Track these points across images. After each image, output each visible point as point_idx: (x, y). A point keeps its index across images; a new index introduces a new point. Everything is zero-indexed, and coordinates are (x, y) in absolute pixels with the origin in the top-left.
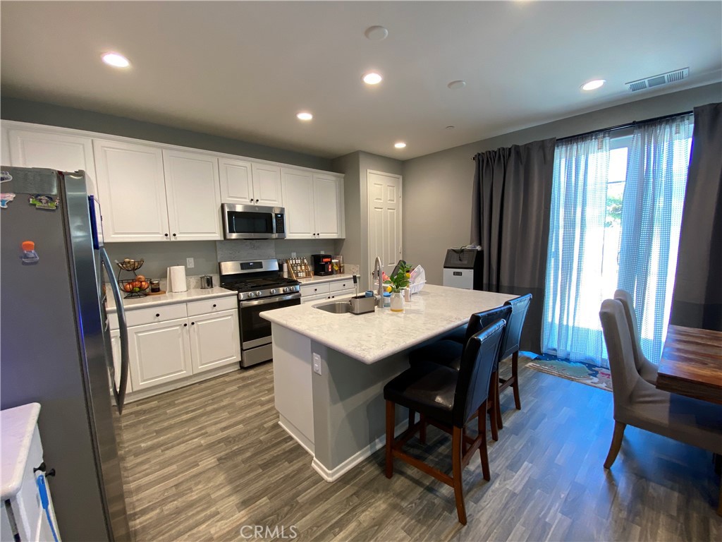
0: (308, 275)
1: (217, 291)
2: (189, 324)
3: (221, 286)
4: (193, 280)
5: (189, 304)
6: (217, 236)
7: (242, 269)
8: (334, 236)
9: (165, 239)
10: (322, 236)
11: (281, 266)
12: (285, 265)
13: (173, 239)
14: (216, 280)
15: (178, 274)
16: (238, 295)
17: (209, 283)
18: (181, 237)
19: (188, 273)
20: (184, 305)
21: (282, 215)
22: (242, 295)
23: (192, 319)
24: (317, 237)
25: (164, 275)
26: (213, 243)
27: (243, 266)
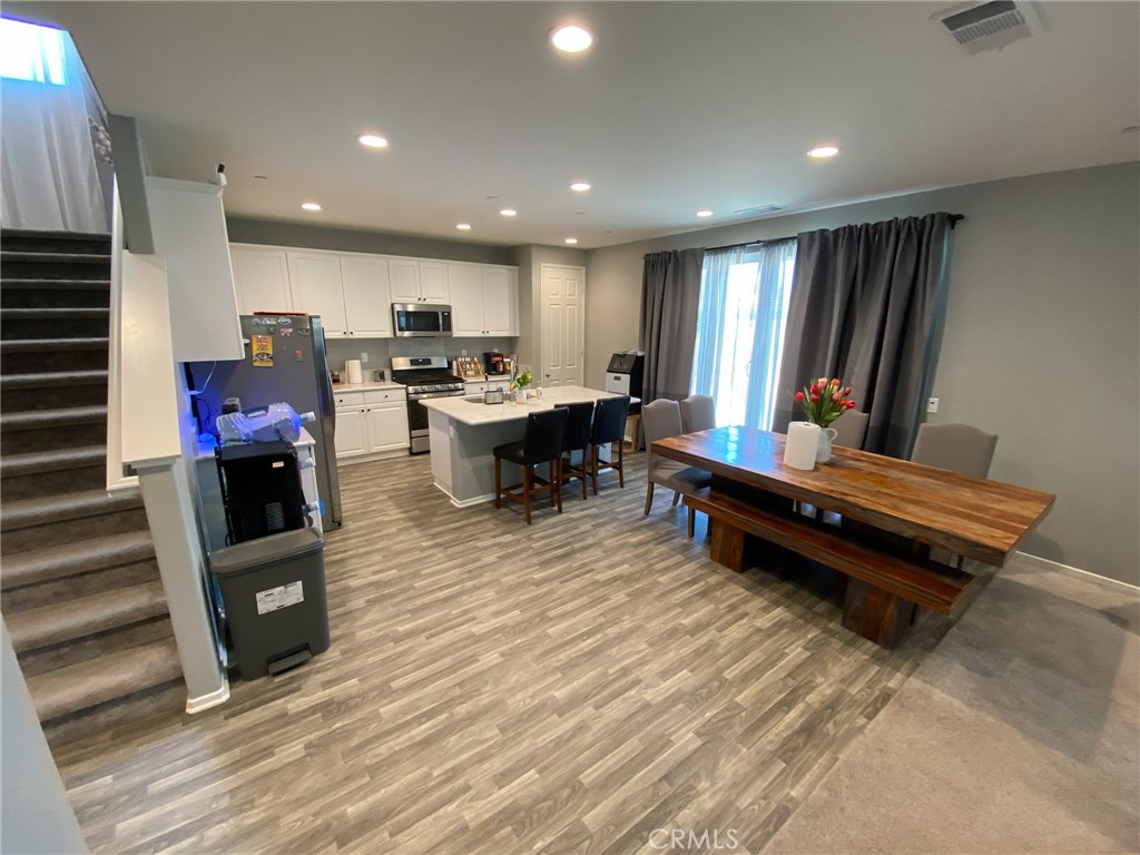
0: (477, 373)
1: (389, 384)
2: (366, 410)
3: (393, 380)
4: (368, 374)
5: (366, 394)
6: (389, 334)
7: (412, 364)
8: (506, 334)
9: (344, 337)
10: (492, 334)
11: (450, 364)
12: (454, 363)
13: (350, 336)
14: (387, 374)
15: (354, 366)
16: (406, 389)
17: (382, 377)
18: (357, 335)
19: (364, 366)
20: (361, 394)
21: (449, 314)
22: (411, 389)
23: (369, 406)
24: (487, 335)
25: (343, 368)
26: (385, 340)
27: (413, 362)
